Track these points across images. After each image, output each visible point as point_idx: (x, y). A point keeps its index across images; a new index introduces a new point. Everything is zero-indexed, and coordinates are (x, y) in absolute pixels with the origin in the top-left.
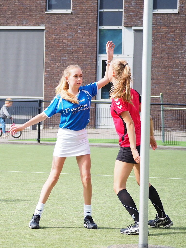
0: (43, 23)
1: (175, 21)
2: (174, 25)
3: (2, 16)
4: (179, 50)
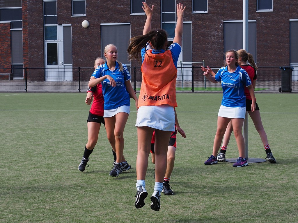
0: (129, 21)
1: (206, 18)
2: (206, 20)
3: (105, 17)
4: (209, 34)
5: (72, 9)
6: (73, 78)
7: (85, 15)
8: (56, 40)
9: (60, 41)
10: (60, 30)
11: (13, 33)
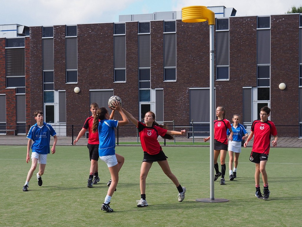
0: (113, 88)
1: (175, 86)
3: (93, 84)
4: (177, 99)
5: (66, 78)
6: (67, 133)
7: (77, 83)
8: (53, 103)
9: (56, 104)
10: (56, 95)
11: (18, 97)
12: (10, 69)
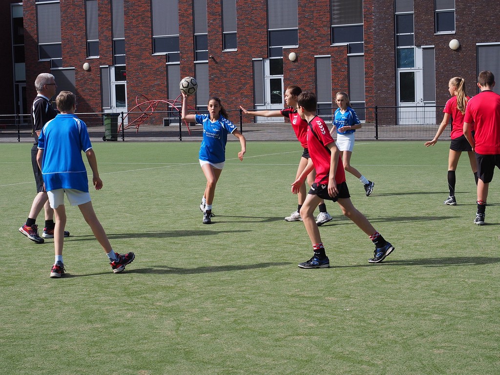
5: (435, 24)
6: (437, 120)
7: (454, 32)
8: (412, 68)
9: (418, 69)
10: (418, 54)
11: (351, 59)
12: (338, 12)
